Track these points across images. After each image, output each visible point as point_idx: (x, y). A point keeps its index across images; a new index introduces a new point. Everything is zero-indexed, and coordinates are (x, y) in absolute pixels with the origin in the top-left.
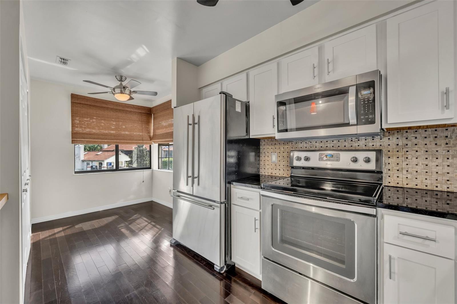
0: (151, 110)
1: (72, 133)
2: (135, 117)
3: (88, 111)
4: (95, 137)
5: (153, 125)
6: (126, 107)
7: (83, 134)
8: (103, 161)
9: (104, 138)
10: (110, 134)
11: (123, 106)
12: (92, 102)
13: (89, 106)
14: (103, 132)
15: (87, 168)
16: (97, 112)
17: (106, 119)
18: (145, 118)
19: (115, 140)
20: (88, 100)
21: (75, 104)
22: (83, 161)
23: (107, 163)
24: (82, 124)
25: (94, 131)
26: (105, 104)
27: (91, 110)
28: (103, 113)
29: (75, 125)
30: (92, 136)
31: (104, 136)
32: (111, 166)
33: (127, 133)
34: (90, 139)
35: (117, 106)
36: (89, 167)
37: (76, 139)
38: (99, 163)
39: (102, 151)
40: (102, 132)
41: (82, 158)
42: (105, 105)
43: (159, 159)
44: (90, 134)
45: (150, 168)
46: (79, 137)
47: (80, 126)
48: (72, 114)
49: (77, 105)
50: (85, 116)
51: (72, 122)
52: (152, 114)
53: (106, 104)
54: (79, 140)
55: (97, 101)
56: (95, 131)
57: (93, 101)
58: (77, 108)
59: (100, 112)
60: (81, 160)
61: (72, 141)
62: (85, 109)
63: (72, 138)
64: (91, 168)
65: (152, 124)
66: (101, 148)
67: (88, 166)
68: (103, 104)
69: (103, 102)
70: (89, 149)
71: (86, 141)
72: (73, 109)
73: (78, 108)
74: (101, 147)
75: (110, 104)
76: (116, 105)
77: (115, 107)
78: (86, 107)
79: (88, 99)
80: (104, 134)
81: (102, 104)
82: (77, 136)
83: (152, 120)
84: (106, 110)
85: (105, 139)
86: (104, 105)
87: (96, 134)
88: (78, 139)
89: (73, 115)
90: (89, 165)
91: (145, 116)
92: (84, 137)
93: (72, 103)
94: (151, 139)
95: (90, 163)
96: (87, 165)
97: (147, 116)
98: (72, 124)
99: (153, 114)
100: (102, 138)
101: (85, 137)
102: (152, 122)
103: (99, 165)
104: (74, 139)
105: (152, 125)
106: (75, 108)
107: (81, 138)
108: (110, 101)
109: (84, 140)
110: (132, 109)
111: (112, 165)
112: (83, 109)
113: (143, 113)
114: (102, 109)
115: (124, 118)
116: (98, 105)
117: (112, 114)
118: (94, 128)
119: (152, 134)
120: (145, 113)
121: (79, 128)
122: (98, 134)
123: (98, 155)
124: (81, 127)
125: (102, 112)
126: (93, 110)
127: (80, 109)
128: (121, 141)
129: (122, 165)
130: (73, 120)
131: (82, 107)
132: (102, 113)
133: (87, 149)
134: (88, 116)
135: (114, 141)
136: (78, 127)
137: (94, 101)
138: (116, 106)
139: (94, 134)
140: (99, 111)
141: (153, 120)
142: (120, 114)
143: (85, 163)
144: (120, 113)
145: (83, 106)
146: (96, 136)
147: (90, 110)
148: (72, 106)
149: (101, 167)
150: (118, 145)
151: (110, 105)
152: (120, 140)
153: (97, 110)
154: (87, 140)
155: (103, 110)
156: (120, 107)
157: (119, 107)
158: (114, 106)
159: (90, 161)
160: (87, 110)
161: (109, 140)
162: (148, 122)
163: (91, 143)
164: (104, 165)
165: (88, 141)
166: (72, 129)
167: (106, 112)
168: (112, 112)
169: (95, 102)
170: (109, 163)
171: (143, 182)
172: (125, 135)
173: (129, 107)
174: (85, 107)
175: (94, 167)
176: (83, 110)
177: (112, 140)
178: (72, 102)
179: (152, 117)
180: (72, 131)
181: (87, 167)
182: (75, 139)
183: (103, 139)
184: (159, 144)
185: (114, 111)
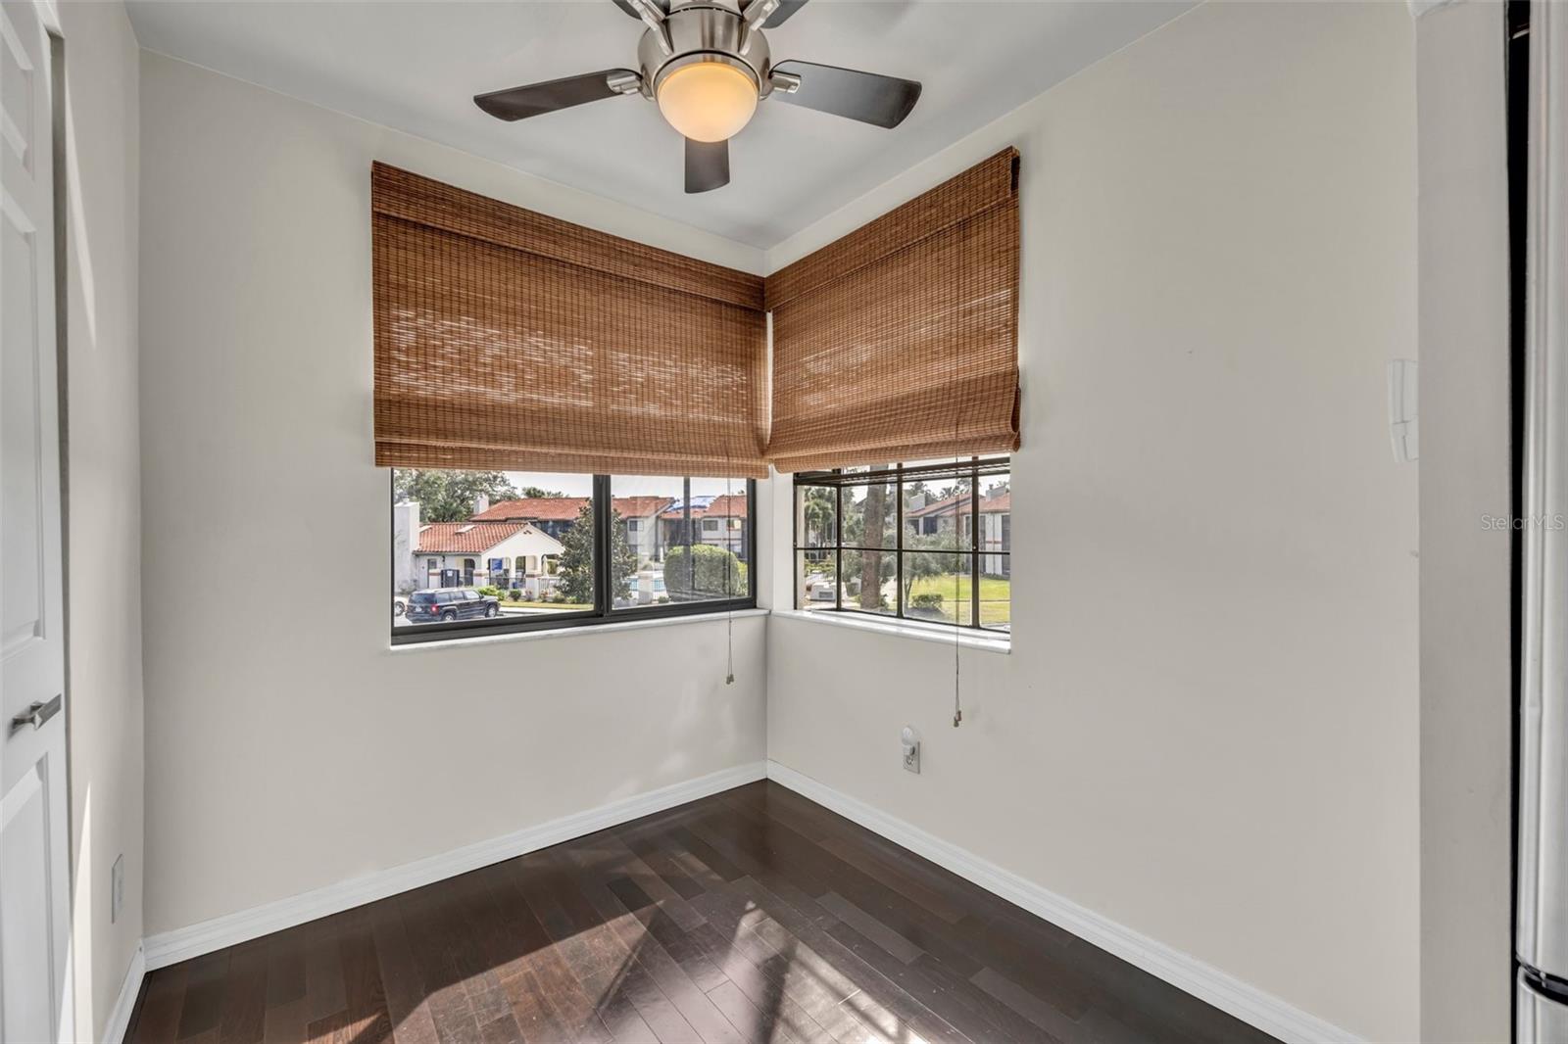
0: (762, 291)
1: (379, 403)
2: (692, 326)
3: (463, 276)
4: (498, 430)
5: (776, 373)
6: (649, 264)
7: (436, 407)
8: (477, 554)
9: (543, 434)
10: (571, 415)
11: (637, 261)
12: (486, 224)
13: (470, 245)
14: (539, 401)
15: (431, 577)
16: (510, 287)
17: (555, 326)
18: (734, 336)
19: (596, 448)
20: (462, 207)
21: (392, 226)
22: (417, 555)
23: (489, 561)
24: (430, 351)
25: (493, 394)
26: (548, 241)
27: (479, 272)
28: (541, 293)
29: (395, 353)
30: (482, 421)
31: (543, 427)
32: (502, 571)
33: (654, 410)
34: (471, 439)
35: (608, 256)
36: (434, 574)
37: (401, 434)
38: (466, 560)
39: (474, 521)
40: (532, 400)
41: (415, 544)
42: (551, 246)
43: (798, 551)
44: (473, 407)
45: (750, 603)
46: (414, 424)
47: (421, 359)
48: (377, 284)
49: (401, 237)
50: (447, 304)
51: (378, 337)
52: (765, 315)
53: (555, 242)
54: (414, 441)
55: (510, 222)
56: (497, 397)
57: (490, 220)
58: (402, 253)
59: (526, 284)
60: (411, 551)
61: (380, 446)
62: (446, 264)
63: (379, 429)
64: (440, 577)
65: (765, 367)
66: (470, 512)
67: (431, 571)
68: (540, 238)
69: (539, 229)
70: (433, 516)
71: (453, 450)
72: (383, 258)
73: (411, 255)
74: (469, 508)
75: (572, 244)
76: (602, 247)
77: (600, 259)
78: (454, 252)
79: (465, 201)
80: (543, 415)
81: (533, 237)
82: (405, 422)
83: (765, 346)
84: (554, 277)
85: (548, 444)
86: (544, 244)
87: (506, 411)
88: (410, 436)
89: (383, 290)
90: (435, 568)
91: (736, 322)
92: (440, 425)
93: (381, 220)
94: (763, 448)
95: (439, 560)
96: (429, 569)
97: (745, 323)
98: (378, 347)
99: (770, 316)
100: (536, 433)
101: (449, 426)
102: (765, 355)
103: (465, 566)
104: (386, 439)
105: (766, 371)
106: (393, 250)
107: (428, 434)
108: (574, 226)
109: (441, 443)
110: (678, 280)
111: (504, 567)
112: (438, 262)
113: (726, 304)
114: (533, 269)
115: (638, 327)
116: (513, 239)
117: (582, 303)
118: (490, 380)
119: (767, 423)
120: (736, 306)
121: (417, 370)
122: (514, 412)
123: (460, 533)
124: (426, 369)
125: (533, 286)
126: (487, 275)
127: (420, 258)
128: (626, 455)
129: (535, 568)
130: (381, 326)
131: (429, 251)
132: (533, 292)
133: (429, 515)
134: (463, 308)
135: (594, 453)
136: (408, 367)
137: (494, 216)
138: (603, 255)
139: (497, 411)
140: (518, 282)
141: (776, 342)
142: (620, 307)
143: (424, 562)
144: (620, 300)
145: (437, 245)
146: (506, 424)
147: (471, 270)
148: (377, 242)
149: (472, 574)
150: (608, 478)
151: (576, 248)
152: (622, 449)
153: (511, 275)
154: (458, 444)
155: (540, 273)
156: (621, 259)
157: (619, 264)
158: (593, 257)
159: (437, 553)
160: (455, 267)
161: (569, 445)
162: (748, 359)
163: (478, 460)
164: (480, 568)
165: (461, 449)
166: (378, 376)
167: (555, 291)
168: (582, 291)
169: (498, 222)
170: (494, 560)
171: (730, 679)
172: (647, 422)
173: (665, 267)
174: (446, 248)
175: (450, 574)
176: (437, 270)
177: (584, 446)
178: (377, 216)
179: (765, 328)
180: (378, 388)
181: (429, 574)
182: (397, 440)
183: (541, 443)
184: (796, 475)
185: (595, 287)
